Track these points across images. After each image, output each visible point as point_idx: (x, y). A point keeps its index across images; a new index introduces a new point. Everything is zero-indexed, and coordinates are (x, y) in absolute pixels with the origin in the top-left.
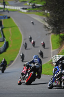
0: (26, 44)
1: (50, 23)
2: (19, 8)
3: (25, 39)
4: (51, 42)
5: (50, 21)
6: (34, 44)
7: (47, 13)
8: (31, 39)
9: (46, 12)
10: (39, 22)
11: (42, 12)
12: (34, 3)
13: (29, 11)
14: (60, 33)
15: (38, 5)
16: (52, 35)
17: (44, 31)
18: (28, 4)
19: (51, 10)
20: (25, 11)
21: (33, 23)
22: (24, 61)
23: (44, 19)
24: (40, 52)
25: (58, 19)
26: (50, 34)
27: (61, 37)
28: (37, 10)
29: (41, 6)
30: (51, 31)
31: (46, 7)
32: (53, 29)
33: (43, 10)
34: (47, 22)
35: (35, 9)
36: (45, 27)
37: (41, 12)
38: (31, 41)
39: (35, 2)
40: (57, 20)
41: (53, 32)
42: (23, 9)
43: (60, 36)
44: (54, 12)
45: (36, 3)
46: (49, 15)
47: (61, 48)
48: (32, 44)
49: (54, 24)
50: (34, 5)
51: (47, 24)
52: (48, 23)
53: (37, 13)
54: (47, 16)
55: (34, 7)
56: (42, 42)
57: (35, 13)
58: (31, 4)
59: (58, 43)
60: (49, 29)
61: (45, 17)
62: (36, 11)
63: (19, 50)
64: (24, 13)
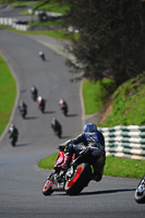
0: (24, 106)
1: (80, 55)
2: (9, 21)
3: (23, 91)
4: (82, 99)
5: (81, 52)
6: (43, 104)
7: (72, 33)
8: (35, 94)
9: (70, 29)
10: (55, 54)
11: (62, 31)
12: (45, 10)
13: (32, 29)
14: (102, 77)
15: (54, 14)
16: (85, 81)
17: (67, 74)
18: (30, 11)
19: (82, 27)
20: (23, 28)
21: (43, 56)
22: (17, 143)
23: (67, 47)
24: (54, 123)
25: (97, 47)
26: (79, 79)
27: (104, 85)
28: (52, 26)
29: (59, 18)
30: (82, 73)
31: (70, 19)
32: (87, 68)
33: (65, 26)
34: (74, 52)
35: (46, 24)
36: (69, 63)
37: (60, 31)
38: (35, 98)
39: (46, 6)
40: (95, 49)
41: (86, 76)
42: (20, 23)
43: (102, 84)
44: (89, 30)
45: (50, 10)
46: (77, 38)
47: (105, 111)
48: (38, 106)
49: (89, 58)
50: (44, 15)
51: (73, 58)
52: (76, 55)
53: (52, 32)
54: (73, 40)
55: (43, 18)
56: (61, 102)
57: (47, 32)
58: (37, 13)
59: (97, 101)
60: (78, 68)
61: (68, 42)
62: (49, 29)
63: (9, 116)
64: (22, 32)
